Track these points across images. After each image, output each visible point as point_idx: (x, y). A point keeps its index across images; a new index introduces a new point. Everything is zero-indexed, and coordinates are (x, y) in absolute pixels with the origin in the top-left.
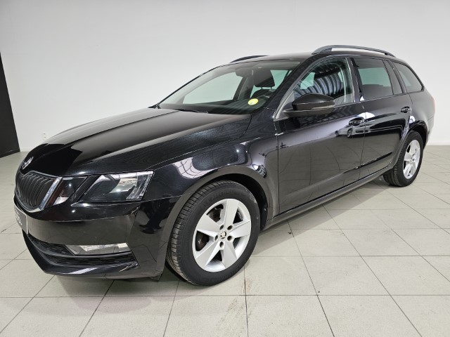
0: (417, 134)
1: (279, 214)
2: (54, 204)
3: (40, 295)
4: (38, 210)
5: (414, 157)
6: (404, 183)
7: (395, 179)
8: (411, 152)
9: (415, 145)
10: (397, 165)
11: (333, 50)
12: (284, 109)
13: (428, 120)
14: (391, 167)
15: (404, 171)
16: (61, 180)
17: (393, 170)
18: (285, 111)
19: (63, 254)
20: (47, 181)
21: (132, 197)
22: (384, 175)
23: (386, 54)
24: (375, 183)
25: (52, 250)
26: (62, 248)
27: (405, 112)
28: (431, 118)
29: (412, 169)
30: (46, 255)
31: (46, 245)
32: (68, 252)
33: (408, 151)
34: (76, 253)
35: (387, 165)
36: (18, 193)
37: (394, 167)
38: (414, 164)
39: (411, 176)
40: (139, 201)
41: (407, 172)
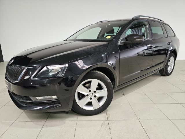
0: (173, 54)
1: (119, 85)
2: (24, 79)
3: (17, 121)
4: (17, 81)
5: (172, 64)
6: (168, 74)
7: (164, 73)
8: (171, 62)
9: (172, 58)
10: (165, 67)
11: (140, 17)
12: (122, 40)
13: (177, 48)
14: (163, 68)
15: (168, 69)
16: (28, 68)
17: (163, 69)
18: (122, 41)
19: (28, 101)
20: (21, 69)
21: (59, 75)
22: (159, 71)
23: (161, 20)
24: (155, 75)
25: (23, 99)
26: (27, 98)
27: (169, 44)
28: (178, 48)
29: (171, 69)
30: (20, 101)
31: (20, 97)
32: (30, 100)
33: (170, 61)
34: (34, 100)
35: (161, 66)
36: (7, 75)
37: (164, 68)
38: (172, 67)
39: (170, 72)
40: (62, 77)
41: (169, 70)
